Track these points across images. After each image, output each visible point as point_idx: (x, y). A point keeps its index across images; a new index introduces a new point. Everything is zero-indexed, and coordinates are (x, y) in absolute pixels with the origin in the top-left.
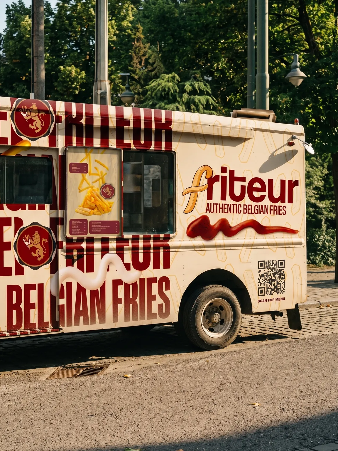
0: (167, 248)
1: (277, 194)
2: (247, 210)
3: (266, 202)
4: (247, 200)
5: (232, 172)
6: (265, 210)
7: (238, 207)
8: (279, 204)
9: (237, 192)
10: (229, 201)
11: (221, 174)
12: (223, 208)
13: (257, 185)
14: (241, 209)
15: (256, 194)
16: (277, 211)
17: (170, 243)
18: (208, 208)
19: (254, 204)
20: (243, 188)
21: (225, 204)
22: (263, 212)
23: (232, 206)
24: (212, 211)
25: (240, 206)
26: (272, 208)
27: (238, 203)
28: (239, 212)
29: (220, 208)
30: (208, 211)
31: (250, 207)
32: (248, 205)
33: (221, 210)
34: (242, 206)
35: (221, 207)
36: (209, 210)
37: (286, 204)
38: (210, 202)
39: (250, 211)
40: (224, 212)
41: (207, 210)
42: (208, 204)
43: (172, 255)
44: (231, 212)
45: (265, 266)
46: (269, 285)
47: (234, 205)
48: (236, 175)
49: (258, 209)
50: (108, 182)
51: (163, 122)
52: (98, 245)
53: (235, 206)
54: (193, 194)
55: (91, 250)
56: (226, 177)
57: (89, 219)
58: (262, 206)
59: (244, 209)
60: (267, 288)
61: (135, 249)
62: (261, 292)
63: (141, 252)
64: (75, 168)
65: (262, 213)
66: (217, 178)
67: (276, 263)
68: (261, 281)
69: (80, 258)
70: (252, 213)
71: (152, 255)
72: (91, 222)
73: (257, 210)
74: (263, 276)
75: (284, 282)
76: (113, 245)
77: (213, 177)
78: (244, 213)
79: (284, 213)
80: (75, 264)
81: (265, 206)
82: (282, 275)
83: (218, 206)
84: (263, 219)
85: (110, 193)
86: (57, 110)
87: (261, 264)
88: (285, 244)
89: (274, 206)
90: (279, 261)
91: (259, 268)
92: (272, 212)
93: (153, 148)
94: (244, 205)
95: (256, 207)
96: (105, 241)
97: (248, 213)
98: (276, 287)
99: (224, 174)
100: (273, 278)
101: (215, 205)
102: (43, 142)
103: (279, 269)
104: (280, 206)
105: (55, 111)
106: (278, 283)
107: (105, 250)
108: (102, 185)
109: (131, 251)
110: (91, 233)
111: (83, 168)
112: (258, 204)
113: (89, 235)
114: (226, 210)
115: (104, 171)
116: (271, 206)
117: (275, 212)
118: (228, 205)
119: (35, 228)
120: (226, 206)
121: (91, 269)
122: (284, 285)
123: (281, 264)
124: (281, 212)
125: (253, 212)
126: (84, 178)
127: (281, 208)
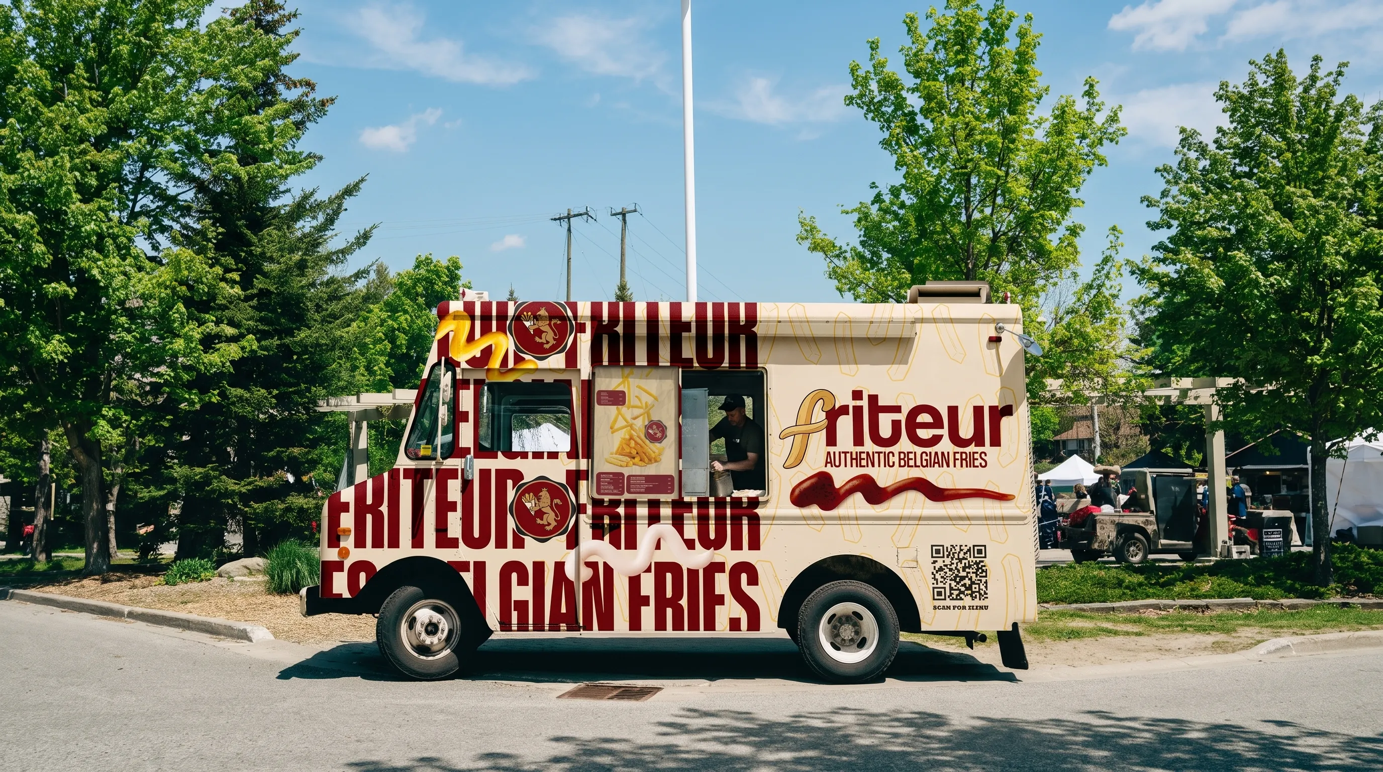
0: (755, 522)
1: (966, 430)
2: (906, 460)
3: (946, 446)
4: (905, 444)
5: (873, 399)
6: (942, 460)
7: (887, 456)
8: (972, 448)
9: (885, 431)
10: (869, 446)
11: (852, 403)
12: (857, 460)
13: (925, 418)
14: (896, 459)
15: (924, 434)
16: (969, 461)
17: (759, 511)
18: (830, 460)
19: (919, 450)
20: (896, 424)
21: (861, 453)
22: (938, 463)
23: (876, 455)
24: (837, 464)
25: (891, 455)
26: (958, 456)
27: (887, 450)
28: (891, 464)
29: (852, 459)
30: (829, 465)
31: (912, 456)
32: (908, 453)
33: (854, 461)
34: (897, 455)
35: (854, 456)
36: (831, 462)
37: (987, 448)
38: (831, 449)
39: (912, 463)
40: (861, 466)
41: (827, 463)
42: (829, 453)
43: (763, 529)
44: (873, 465)
45: (946, 553)
46: (953, 584)
47: (879, 453)
48: (881, 402)
49: (928, 458)
50: (655, 418)
51: (742, 324)
52: (642, 511)
53: (882, 455)
54: (799, 438)
55: (631, 519)
56: (861, 407)
57: (627, 472)
58: (936, 453)
59: (900, 459)
60: (951, 589)
61: (703, 520)
62: (938, 594)
63: (712, 522)
64: (605, 398)
65: (936, 465)
66: (844, 410)
67: (969, 550)
68: (938, 576)
69: (614, 528)
70: (916, 466)
71: (729, 528)
72: (629, 477)
73: (926, 460)
74: (941, 569)
75: (986, 582)
76: (666, 511)
77: (837, 407)
78: (900, 466)
79: (983, 464)
80: (607, 537)
81: (943, 453)
82: (981, 569)
83: (848, 455)
84: (938, 477)
85: (659, 435)
86: (579, 314)
87: (937, 551)
88: (986, 518)
89: (962, 453)
90: (974, 546)
91: (932, 557)
92: (958, 463)
93: (726, 364)
94: (900, 453)
95: (924, 455)
96: (654, 505)
97: (909, 466)
98: (970, 588)
99: (858, 403)
100: (963, 574)
101: (843, 455)
102: (557, 361)
103: (974, 560)
104: (974, 453)
105: (575, 317)
106: (973, 583)
107: (654, 518)
108: (646, 423)
109: (696, 522)
110: (629, 492)
111: (617, 398)
112: (928, 450)
113: (627, 496)
114: (864, 463)
115: (650, 400)
116: (955, 453)
117: (964, 462)
118: (868, 453)
119: (541, 485)
120: (864, 456)
121: (632, 544)
122: (986, 587)
123: (980, 552)
124: (977, 463)
125: (918, 463)
126: (619, 413)
127: (977, 456)
